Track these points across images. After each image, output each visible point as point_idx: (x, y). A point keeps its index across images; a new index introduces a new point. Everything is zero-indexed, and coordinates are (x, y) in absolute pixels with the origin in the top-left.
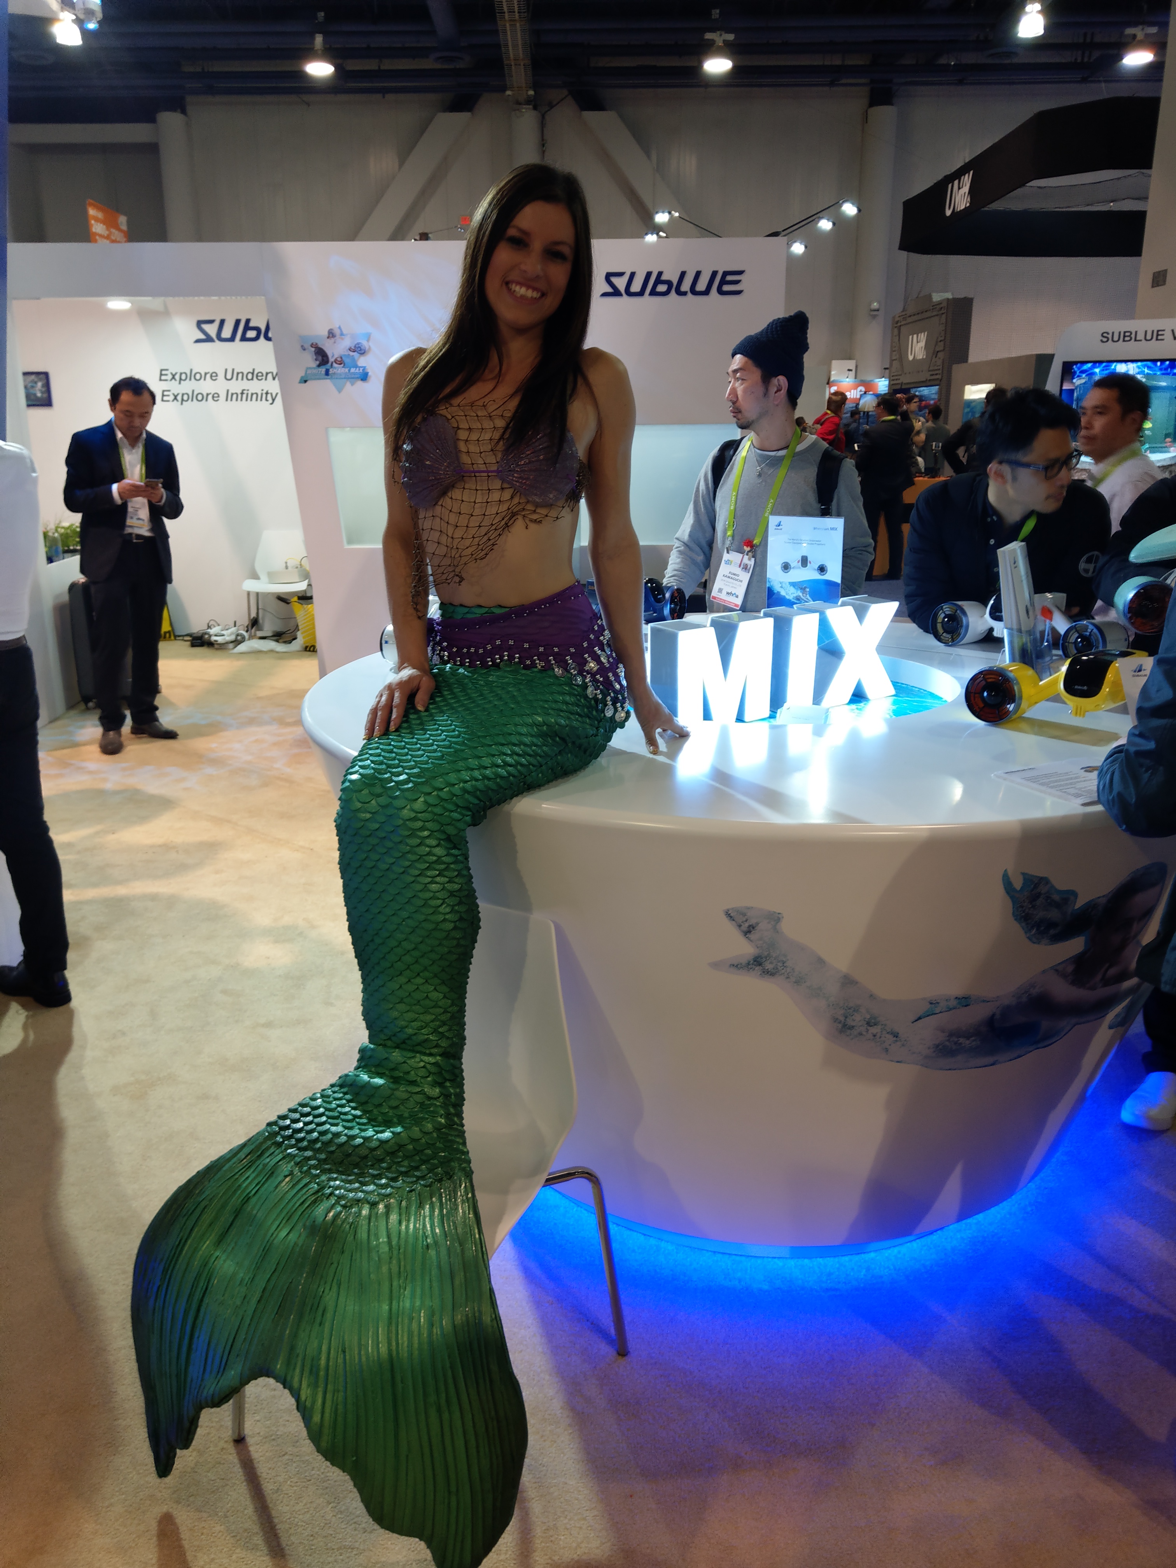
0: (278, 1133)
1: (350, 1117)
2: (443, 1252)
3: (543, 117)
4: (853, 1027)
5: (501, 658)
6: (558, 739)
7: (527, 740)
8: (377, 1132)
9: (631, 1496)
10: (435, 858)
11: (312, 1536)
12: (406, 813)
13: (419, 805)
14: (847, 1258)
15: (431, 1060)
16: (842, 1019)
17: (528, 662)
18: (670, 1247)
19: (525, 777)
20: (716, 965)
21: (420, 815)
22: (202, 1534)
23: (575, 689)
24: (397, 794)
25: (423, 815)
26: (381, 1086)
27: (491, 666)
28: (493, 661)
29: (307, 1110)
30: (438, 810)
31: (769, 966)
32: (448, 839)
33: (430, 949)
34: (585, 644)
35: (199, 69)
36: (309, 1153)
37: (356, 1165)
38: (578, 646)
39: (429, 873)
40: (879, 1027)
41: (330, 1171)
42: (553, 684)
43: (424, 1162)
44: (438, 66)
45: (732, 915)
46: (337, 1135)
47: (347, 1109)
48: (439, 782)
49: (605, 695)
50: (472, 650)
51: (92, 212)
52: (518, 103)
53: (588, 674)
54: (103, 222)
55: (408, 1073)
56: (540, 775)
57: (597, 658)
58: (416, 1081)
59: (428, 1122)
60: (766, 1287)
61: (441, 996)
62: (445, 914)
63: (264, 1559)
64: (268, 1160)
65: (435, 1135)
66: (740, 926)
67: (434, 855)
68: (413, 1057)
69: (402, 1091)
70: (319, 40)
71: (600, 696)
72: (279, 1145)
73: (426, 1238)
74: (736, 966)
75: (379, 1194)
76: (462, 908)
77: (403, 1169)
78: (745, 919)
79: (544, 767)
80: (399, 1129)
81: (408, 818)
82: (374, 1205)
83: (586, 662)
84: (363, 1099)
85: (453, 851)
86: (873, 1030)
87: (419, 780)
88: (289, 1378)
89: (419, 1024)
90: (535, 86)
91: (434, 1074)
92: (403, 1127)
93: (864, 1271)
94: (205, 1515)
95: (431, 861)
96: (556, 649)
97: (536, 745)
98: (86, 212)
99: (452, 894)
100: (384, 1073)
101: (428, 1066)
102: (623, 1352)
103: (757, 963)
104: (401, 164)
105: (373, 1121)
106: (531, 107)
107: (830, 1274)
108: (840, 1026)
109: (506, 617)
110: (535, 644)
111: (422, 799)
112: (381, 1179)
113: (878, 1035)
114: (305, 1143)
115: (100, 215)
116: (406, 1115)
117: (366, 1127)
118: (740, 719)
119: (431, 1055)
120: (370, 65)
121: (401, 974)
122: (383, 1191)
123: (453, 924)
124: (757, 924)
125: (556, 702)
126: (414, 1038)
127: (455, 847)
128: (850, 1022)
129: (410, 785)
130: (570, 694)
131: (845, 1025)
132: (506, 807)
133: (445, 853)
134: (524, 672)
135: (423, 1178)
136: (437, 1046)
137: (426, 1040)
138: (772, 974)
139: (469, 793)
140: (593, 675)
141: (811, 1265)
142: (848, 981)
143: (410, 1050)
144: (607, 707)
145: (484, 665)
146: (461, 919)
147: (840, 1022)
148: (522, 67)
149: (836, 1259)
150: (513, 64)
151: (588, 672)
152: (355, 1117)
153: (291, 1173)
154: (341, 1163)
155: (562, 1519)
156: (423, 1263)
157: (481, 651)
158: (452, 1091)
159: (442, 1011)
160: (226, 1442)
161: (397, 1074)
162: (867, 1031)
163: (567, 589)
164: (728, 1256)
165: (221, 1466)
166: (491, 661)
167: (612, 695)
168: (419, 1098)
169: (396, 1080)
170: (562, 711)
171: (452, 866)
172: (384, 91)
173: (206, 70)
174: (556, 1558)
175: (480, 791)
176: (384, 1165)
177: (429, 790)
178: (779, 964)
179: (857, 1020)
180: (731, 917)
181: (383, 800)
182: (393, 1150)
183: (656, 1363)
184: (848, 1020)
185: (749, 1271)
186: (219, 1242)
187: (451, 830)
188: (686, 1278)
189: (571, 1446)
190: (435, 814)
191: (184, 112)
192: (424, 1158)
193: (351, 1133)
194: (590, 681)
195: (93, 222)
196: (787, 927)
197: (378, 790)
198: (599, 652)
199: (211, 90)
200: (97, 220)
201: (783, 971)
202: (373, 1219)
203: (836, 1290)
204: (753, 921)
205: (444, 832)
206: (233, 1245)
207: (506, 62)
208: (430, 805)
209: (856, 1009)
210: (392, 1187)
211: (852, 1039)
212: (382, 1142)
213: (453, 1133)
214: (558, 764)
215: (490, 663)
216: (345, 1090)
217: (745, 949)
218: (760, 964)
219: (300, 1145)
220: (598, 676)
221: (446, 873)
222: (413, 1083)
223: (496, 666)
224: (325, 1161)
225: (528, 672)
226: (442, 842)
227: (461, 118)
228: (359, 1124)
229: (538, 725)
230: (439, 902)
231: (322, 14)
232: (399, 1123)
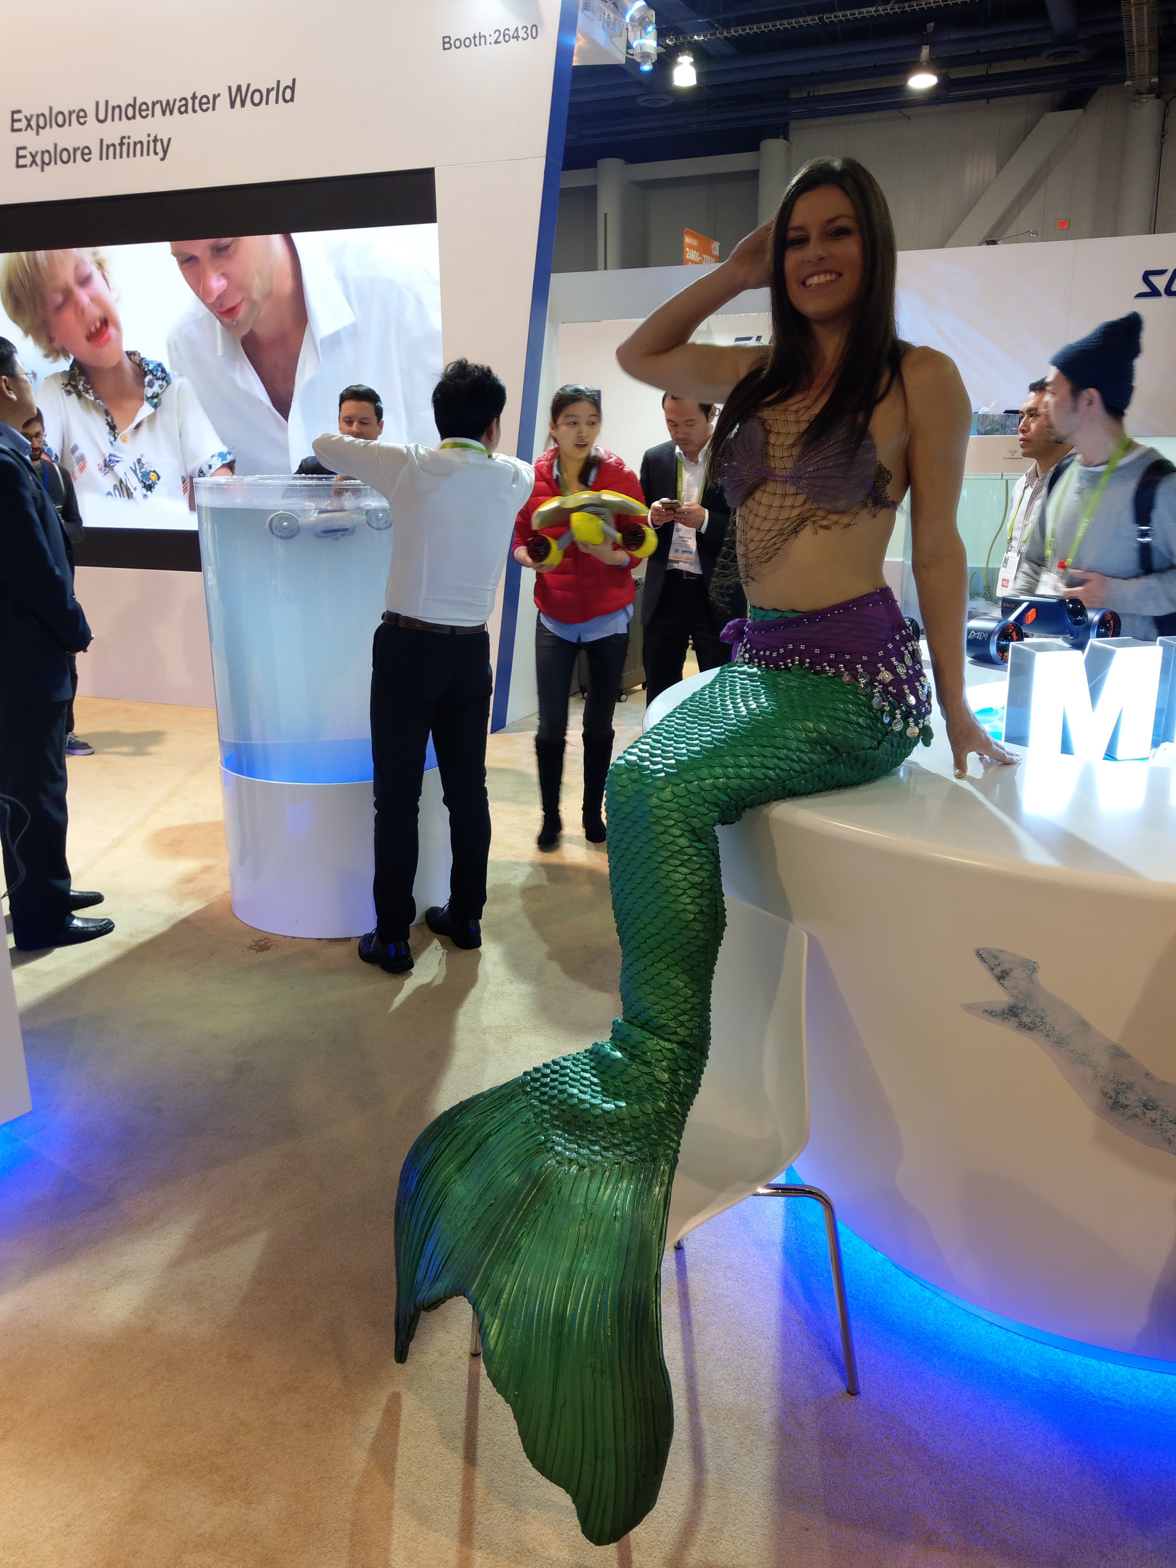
0: (529, 1083)
1: (587, 1083)
2: (627, 1226)
3: (1167, 105)
4: (1126, 1106)
5: (793, 662)
6: (828, 748)
7: (794, 745)
8: (604, 1102)
9: (807, 1529)
10: (678, 848)
11: (504, 1456)
12: (654, 801)
13: (667, 794)
14: (1144, 1373)
15: (668, 1045)
16: (1113, 1094)
17: (818, 668)
18: (944, 1305)
19: (785, 781)
20: (969, 1008)
21: (665, 804)
22: (418, 1422)
23: (860, 699)
24: (650, 781)
25: (669, 804)
26: (618, 1059)
27: (784, 669)
28: (786, 664)
29: (558, 1068)
30: (685, 802)
31: (1026, 1020)
32: (693, 831)
33: (671, 936)
34: (881, 653)
35: (805, 95)
36: (546, 1107)
37: (580, 1128)
38: (873, 655)
39: (672, 862)
40: (1160, 1112)
41: (557, 1127)
42: (837, 691)
43: (637, 1139)
44: (1047, 64)
45: (983, 955)
46: (571, 1096)
47: (587, 1075)
48: (689, 776)
49: (894, 708)
50: (768, 653)
51: (688, 240)
52: (1139, 93)
53: (880, 684)
54: (697, 249)
55: (645, 1053)
56: (803, 781)
57: (892, 669)
58: (650, 1062)
59: (649, 1103)
60: (1035, 1374)
61: (682, 985)
62: (685, 904)
63: (458, 1461)
64: (514, 1105)
65: (653, 1116)
66: (992, 969)
67: (677, 845)
68: (651, 1039)
69: (634, 1069)
70: (925, 51)
71: (887, 709)
72: (527, 1093)
73: (616, 1210)
74: (991, 1013)
75: (589, 1159)
76: (704, 902)
77: (616, 1141)
78: (997, 963)
79: (808, 774)
80: (623, 1104)
81: (654, 805)
82: (582, 1167)
83: (879, 672)
84: (602, 1069)
85: (697, 844)
86: (1151, 1114)
87: (671, 771)
88: (478, 1302)
89: (660, 1008)
90: (1161, 72)
91: (669, 1059)
92: (626, 1103)
93: (1160, 1392)
94: (426, 1407)
95: (673, 850)
96: (847, 657)
97: (801, 751)
98: (683, 240)
99: (693, 886)
100: (626, 1049)
101: (664, 1051)
102: (853, 1391)
103: (1012, 1013)
104: (1000, 168)
105: (605, 1091)
106: (1154, 95)
107: (1118, 1383)
108: (1111, 1102)
109: (798, 621)
110: (826, 650)
111: (670, 789)
112: (596, 1145)
113: (1158, 1122)
114: (546, 1097)
115: (695, 243)
116: (634, 1092)
117: (597, 1095)
118: (1110, 755)
119: (669, 1040)
120: (979, 70)
121: (645, 956)
122: (594, 1157)
123: (692, 916)
124: (1011, 970)
125: (835, 710)
126: (655, 1020)
127: (699, 840)
128: (1122, 1100)
129: (663, 774)
130: (853, 703)
131: (1116, 1102)
132: (766, 810)
133: (688, 844)
134: (811, 676)
135: (630, 1153)
136: (675, 1033)
137: (665, 1025)
138: (1030, 1029)
139: (718, 789)
140: (885, 686)
141: (1098, 1368)
142: (1118, 1053)
143: (651, 1032)
144: (896, 721)
145: (777, 668)
146: (701, 912)
147: (1110, 1098)
148: (1147, 53)
149: (1131, 1370)
150: (1136, 51)
151: (880, 682)
152: (592, 1083)
153: (528, 1122)
154: (568, 1122)
155: (730, 1525)
156: (607, 1232)
157: (775, 654)
158: (682, 1081)
159: (682, 999)
160: (464, 1352)
161: (636, 1052)
162: (1144, 1114)
163: (865, 596)
164: (1005, 1331)
165: (453, 1371)
166: (784, 665)
167: (903, 708)
168: (649, 1079)
169: (632, 1057)
170: (839, 720)
171: (695, 858)
172: (988, 96)
173: (812, 95)
174: (710, 1559)
175: (731, 789)
176: (601, 1133)
177: (678, 781)
178: (1037, 1019)
179: (1130, 1098)
180: (982, 958)
181: (637, 787)
182: (612, 1122)
183: (883, 1412)
184: (1120, 1096)
185: (1022, 1354)
186: (460, 1168)
187: (696, 823)
188: (949, 1340)
189: (766, 1462)
190: (681, 806)
191: (786, 138)
192: (637, 1135)
193: (583, 1096)
194: (879, 692)
195: (687, 249)
196: (1041, 977)
197: (635, 775)
198: (896, 663)
199: (814, 114)
200: (691, 247)
201: (1042, 1028)
202: (578, 1180)
203: (1117, 1401)
204: (1006, 967)
205: (688, 824)
206: (469, 1173)
207: (1127, 50)
208: (676, 796)
209: (1130, 1087)
210: (601, 1155)
211: (1126, 1119)
212: (606, 1112)
213: (670, 1119)
214: (826, 773)
215: (783, 667)
216: (592, 1057)
217: (1000, 997)
218: (1016, 1016)
219: (542, 1098)
220: (891, 688)
221: (687, 864)
222: (647, 1063)
223: (787, 669)
224: (556, 1117)
225: (816, 677)
226: (685, 833)
227: (1074, 114)
228: (593, 1090)
229: (806, 730)
230: (681, 892)
231: (932, 24)
232: (626, 1098)
